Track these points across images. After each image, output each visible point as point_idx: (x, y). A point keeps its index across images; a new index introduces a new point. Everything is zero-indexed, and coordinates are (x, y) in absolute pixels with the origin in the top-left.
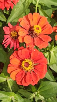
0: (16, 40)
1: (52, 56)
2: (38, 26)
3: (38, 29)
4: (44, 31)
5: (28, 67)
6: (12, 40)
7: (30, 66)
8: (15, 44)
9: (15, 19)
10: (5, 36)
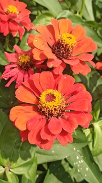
5: (53, 102)
6: (20, 70)
7: (57, 100)
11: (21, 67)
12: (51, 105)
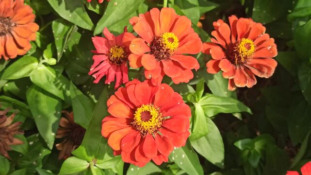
0: (120, 66)
1: (199, 118)
2: (171, 35)
3: (171, 40)
4: (184, 47)
5: (149, 122)
6: (112, 65)
7: (153, 119)
8: (119, 73)
9: (113, 24)
10: (95, 57)
11: (112, 62)
12: (146, 125)
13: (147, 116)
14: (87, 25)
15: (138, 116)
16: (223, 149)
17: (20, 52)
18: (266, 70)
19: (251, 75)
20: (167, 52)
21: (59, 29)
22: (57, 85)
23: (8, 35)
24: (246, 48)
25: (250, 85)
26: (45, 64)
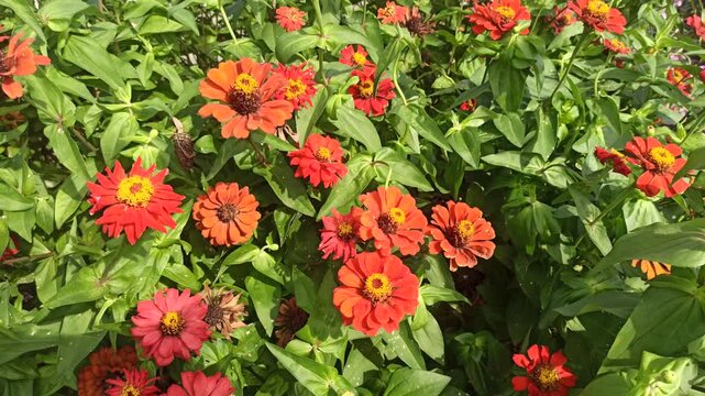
0: (348, 241)
1: (420, 306)
4: (410, 221)
5: (380, 289)
6: (340, 240)
7: (384, 286)
8: (347, 248)
9: (335, 211)
10: (324, 235)
11: (340, 238)
13: (378, 283)
14: (310, 212)
15: (369, 283)
16: (443, 343)
17: (242, 239)
18: (486, 251)
19: (472, 256)
20: (395, 226)
21: (280, 217)
22: (277, 271)
23: (231, 222)
24: (465, 229)
25: (471, 265)
26: (266, 250)
